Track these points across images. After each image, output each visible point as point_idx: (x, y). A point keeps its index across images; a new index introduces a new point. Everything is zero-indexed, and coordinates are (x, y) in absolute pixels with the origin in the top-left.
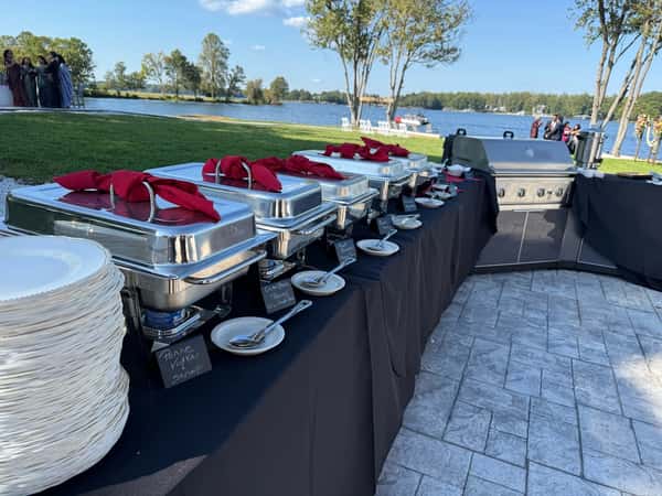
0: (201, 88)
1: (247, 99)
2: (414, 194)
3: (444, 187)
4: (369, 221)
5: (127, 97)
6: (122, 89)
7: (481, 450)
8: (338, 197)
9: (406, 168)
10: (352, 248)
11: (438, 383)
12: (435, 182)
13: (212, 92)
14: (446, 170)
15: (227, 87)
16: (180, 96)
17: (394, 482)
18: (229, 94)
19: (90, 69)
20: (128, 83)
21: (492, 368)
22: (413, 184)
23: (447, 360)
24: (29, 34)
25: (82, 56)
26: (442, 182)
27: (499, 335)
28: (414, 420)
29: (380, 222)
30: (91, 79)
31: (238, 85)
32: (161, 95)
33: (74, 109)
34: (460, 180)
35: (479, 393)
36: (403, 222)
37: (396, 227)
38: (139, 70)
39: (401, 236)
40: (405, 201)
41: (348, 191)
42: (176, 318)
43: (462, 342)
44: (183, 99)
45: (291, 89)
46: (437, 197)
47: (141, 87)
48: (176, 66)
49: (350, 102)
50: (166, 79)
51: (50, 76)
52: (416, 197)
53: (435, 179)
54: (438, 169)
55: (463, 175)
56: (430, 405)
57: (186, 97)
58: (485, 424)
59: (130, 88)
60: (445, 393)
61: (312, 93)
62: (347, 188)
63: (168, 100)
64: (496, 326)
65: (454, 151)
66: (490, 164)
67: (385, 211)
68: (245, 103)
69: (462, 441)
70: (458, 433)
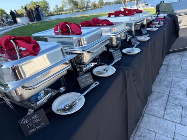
0: (79, 7)
1: (92, 8)
2: (146, 27)
3: (158, 23)
4: (128, 40)
5: (60, 14)
6: (58, 12)
7: (179, 122)
8: (112, 33)
9: (141, 17)
10: (120, 53)
11: (160, 96)
12: (154, 21)
13: (82, 8)
14: (158, 17)
15: (86, 6)
16: (73, 11)
17: (145, 136)
18: (87, 8)
19: (49, 8)
20: (59, 10)
21: (181, 88)
22: (145, 23)
23: (163, 87)
24: (33, 2)
25: (46, 5)
26: (157, 21)
27: (182, 76)
28: (151, 111)
29: (132, 40)
30: (50, 11)
31: (89, 4)
32: (68, 12)
33: (45, 20)
34: (164, 19)
35: (176, 99)
36: (142, 39)
37: (139, 41)
38: (61, 6)
39: (141, 45)
40: (143, 30)
41: (116, 29)
42: (39, 97)
43: (168, 79)
44: (74, 12)
45: (104, 2)
46: (155, 27)
47: (63, 10)
48: (71, 2)
49: (123, 2)
50: (69, 7)
51: (36, 12)
52: (147, 28)
53: (154, 20)
54: (155, 17)
55: (165, 17)
56: (157, 105)
57: (75, 11)
58: (180, 111)
59: (60, 12)
60: (163, 100)
61: (111, 2)
62: (115, 28)
63: (70, 13)
64: (181, 71)
65: (160, 9)
66: (175, 12)
67: (135, 35)
68: (91, 9)
69: (171, 119)
70: (169, 115)
